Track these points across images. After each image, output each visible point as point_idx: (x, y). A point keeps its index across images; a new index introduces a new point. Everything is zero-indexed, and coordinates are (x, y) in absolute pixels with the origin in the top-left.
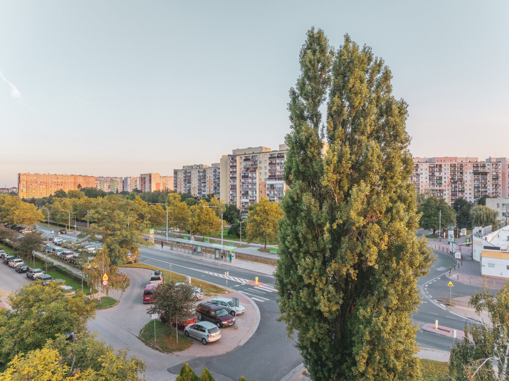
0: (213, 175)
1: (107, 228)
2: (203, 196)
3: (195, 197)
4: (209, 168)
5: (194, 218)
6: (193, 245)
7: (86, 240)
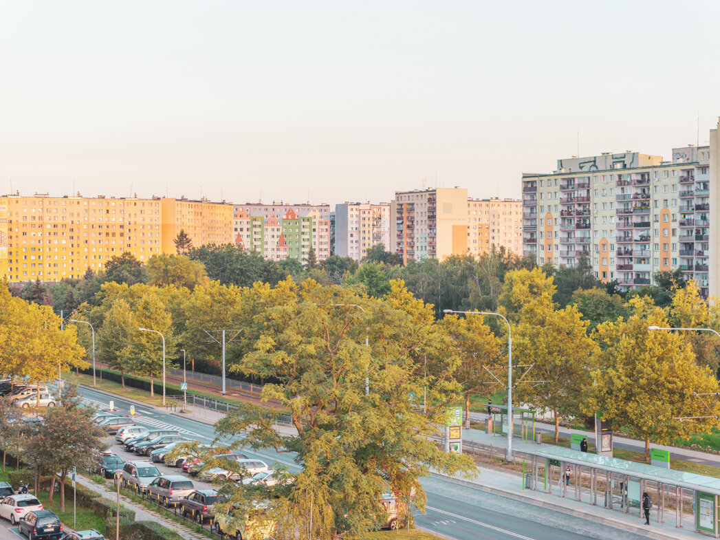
0: (677, 195)
1: (316, 403)
2: (640, 279)
3: (604, 281)
4: (663, 165)
5: (611, 372)
6: (608, 473)
7: (244, 442)
